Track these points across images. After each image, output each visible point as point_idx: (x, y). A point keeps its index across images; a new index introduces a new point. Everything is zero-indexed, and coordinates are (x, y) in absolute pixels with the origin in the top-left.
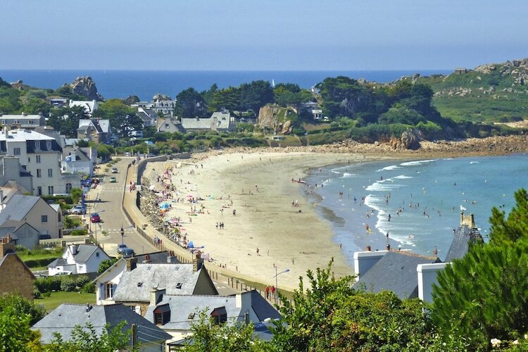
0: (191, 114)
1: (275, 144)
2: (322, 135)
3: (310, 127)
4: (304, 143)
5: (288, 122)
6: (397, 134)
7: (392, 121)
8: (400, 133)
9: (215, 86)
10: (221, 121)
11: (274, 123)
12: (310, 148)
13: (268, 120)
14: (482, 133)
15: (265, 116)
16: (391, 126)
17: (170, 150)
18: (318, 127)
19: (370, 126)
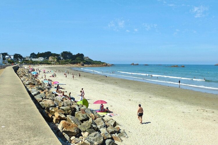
0: (34, 58)
1: (53, 64)
2: (64, 63)
3: (60, 61)
4: (60, 64)
5: (56, 60)
6: (80, 63)
7: (78, 60)
8: (80, 62)
9: (39, 53)
10: (41, 59)
11: (53, 60)
12: (61, 65)
13: (51, 59)
14: (92, 64)
15: (50, 59)
16: (78, 61)
17: (30, 63)
18: (62, 61)
19: (74, 61)
